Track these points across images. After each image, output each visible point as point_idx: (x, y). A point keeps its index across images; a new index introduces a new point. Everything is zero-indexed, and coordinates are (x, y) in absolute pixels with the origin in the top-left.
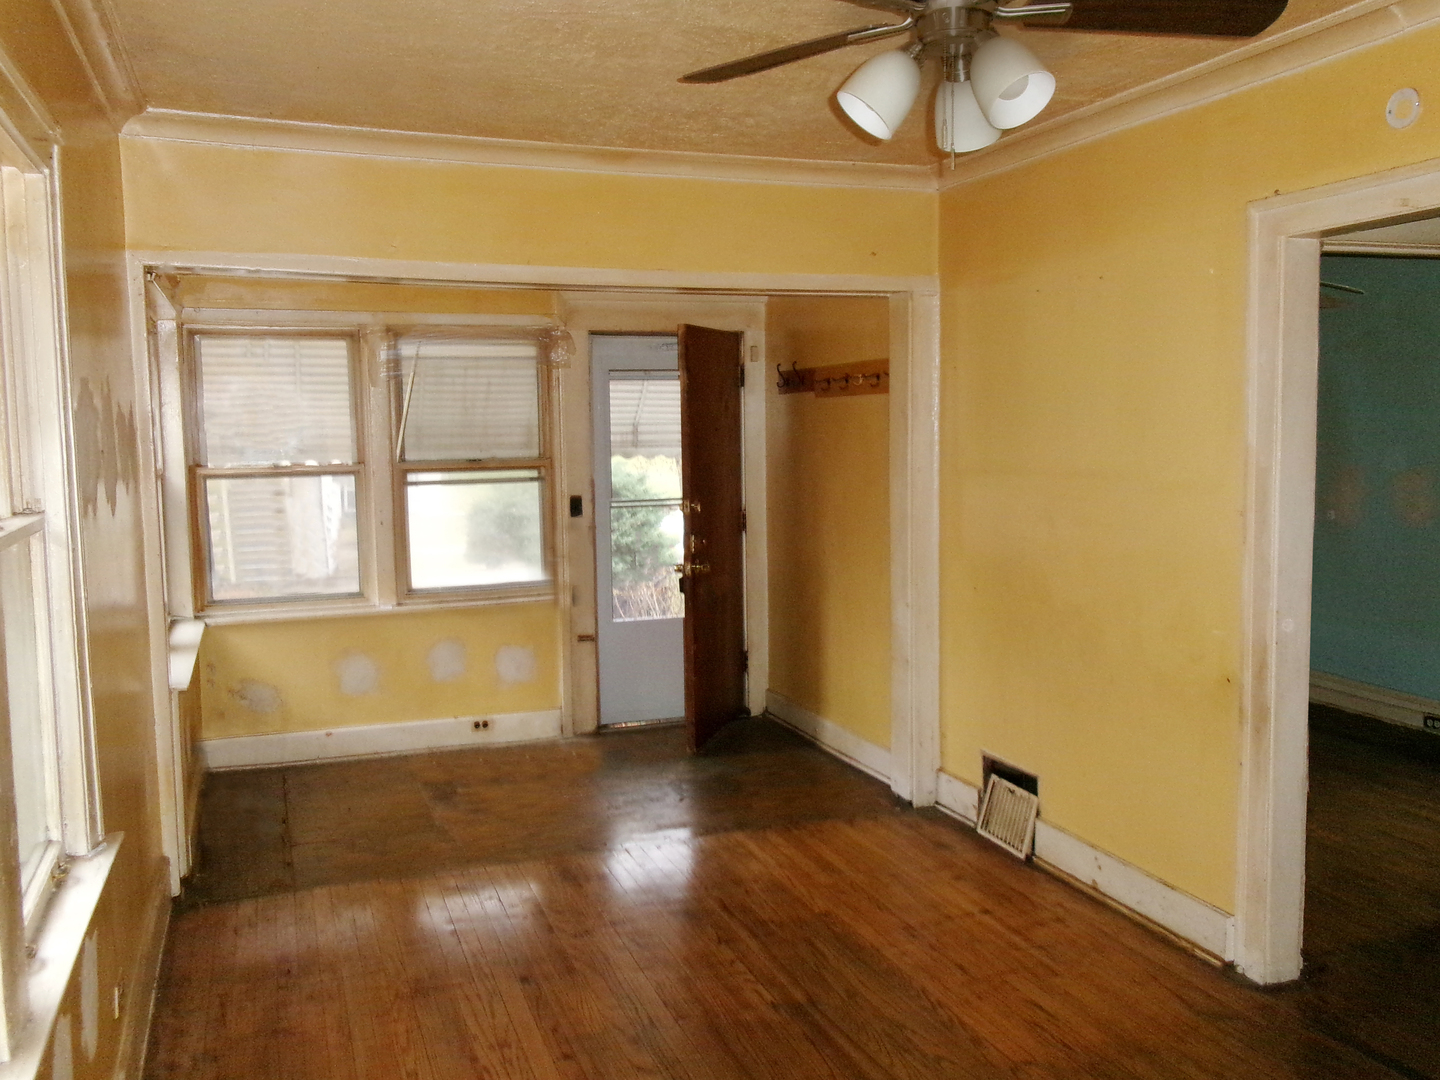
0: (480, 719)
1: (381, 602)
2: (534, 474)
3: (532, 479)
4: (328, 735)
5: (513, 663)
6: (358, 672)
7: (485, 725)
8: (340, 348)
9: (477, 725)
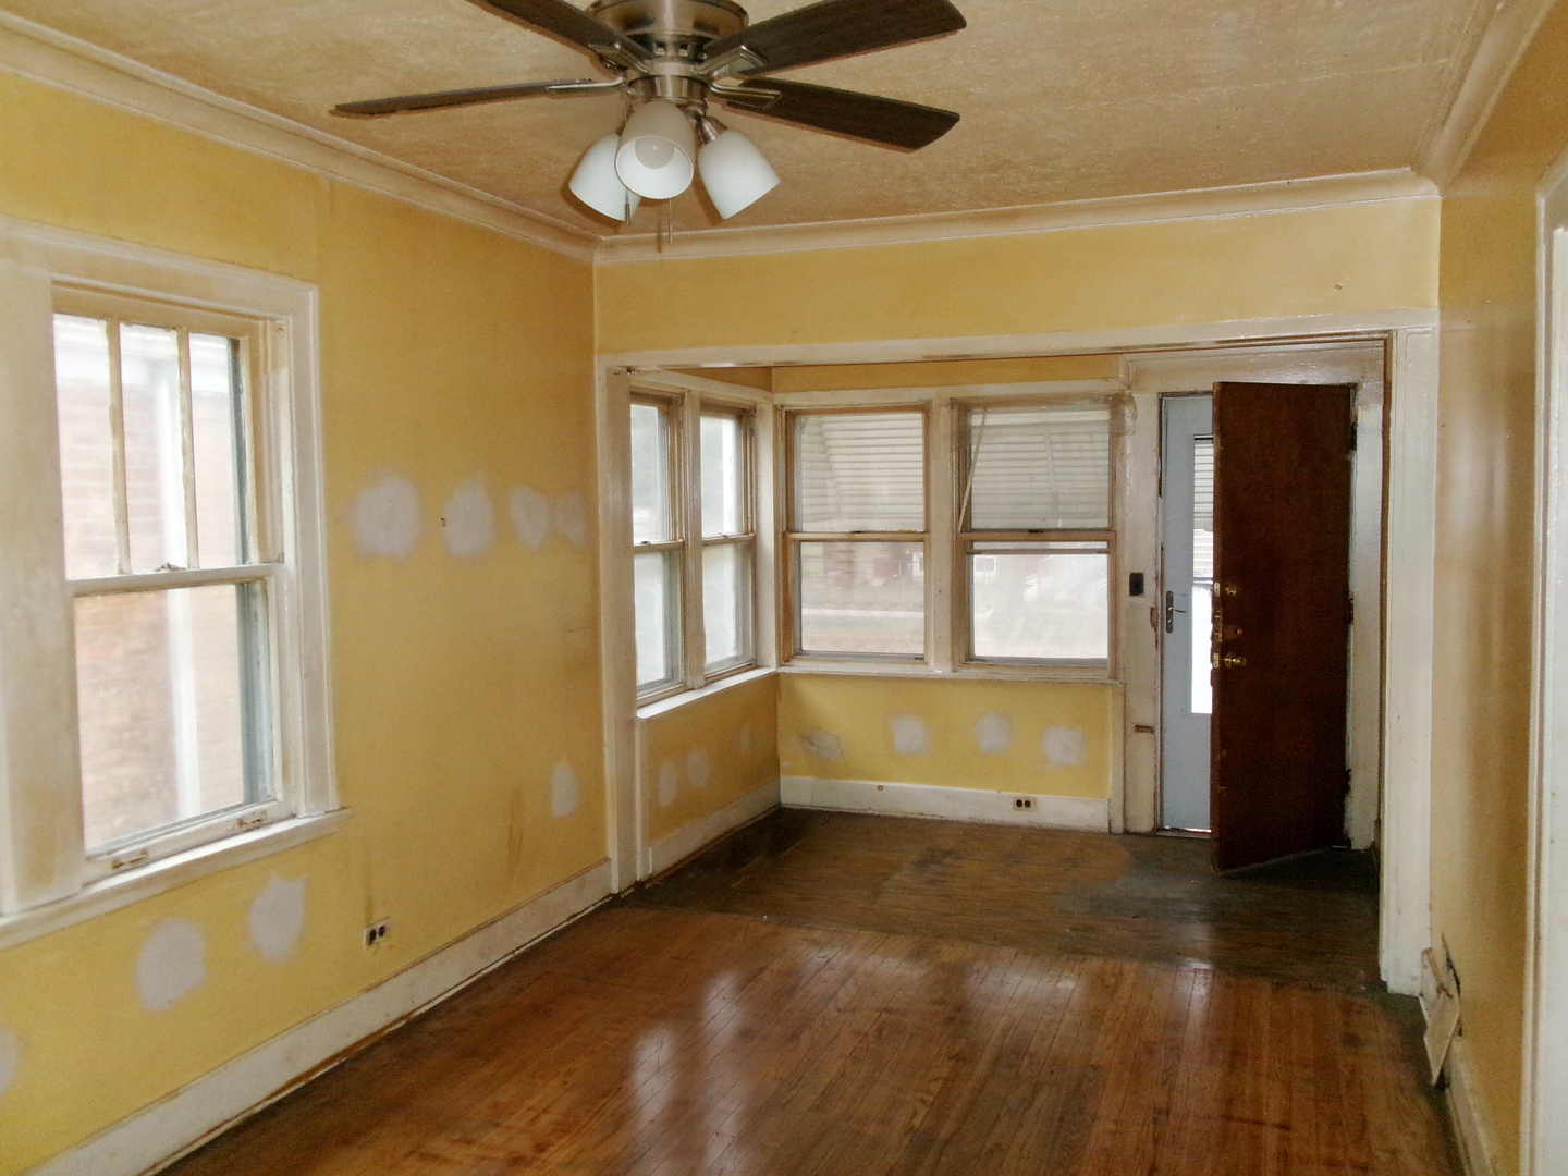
0: (1023, 796)
1: (938, 668)
2: (1103, 545)
3: (1100, 552)
4: (880, 788)
5: (1061, 744)
6: (909, 733)
7: (1028, 804)
8: (917, 419)
9: (1019, 803)
